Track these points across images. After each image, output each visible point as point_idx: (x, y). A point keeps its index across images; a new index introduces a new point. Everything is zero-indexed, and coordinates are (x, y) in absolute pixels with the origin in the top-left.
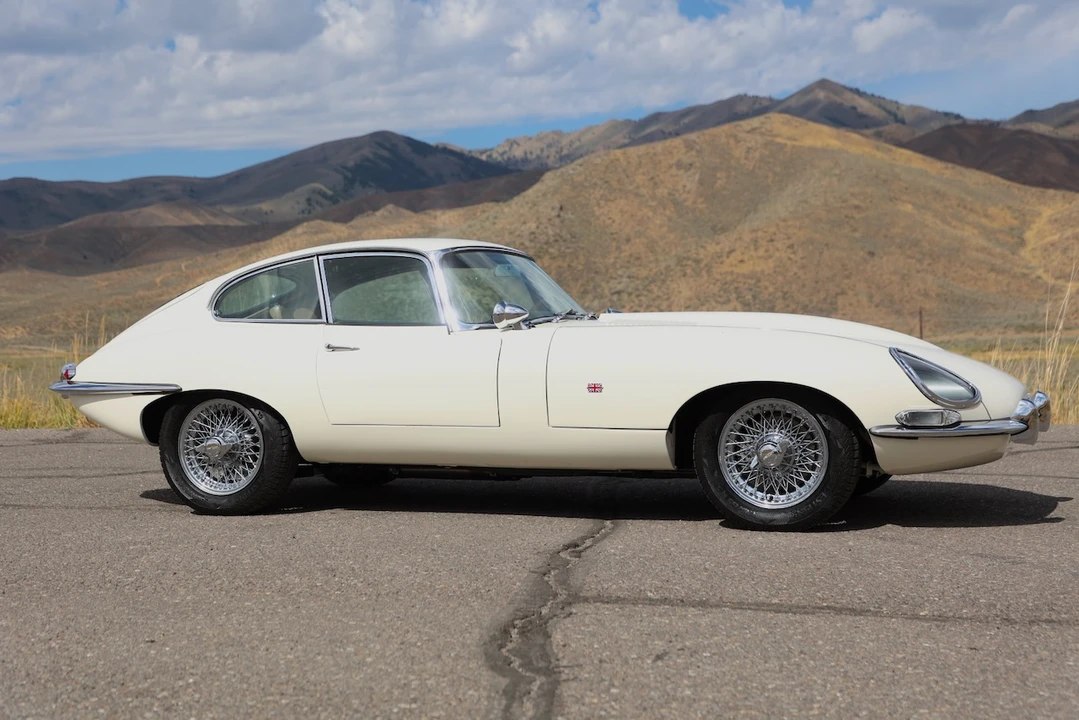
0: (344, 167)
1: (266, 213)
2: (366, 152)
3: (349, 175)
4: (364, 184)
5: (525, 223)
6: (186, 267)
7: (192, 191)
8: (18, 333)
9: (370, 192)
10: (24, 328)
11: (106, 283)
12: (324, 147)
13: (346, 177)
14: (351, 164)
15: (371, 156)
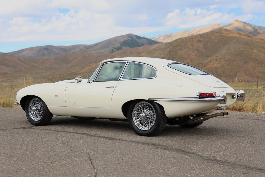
0: (121, 42)
1: (102, 53)
2: (126, 38)
3: (122, 44)
4: (125, 46)
5: (161, 55)
6: (84, 65)
7: (86, 48)
8: (46, 80)
9: (126, 48)
10: (47, 79)
11: (66, 69)
12: (116, 37)
13: (121, 44)
14: (122, 41)
15: (127, 39)
